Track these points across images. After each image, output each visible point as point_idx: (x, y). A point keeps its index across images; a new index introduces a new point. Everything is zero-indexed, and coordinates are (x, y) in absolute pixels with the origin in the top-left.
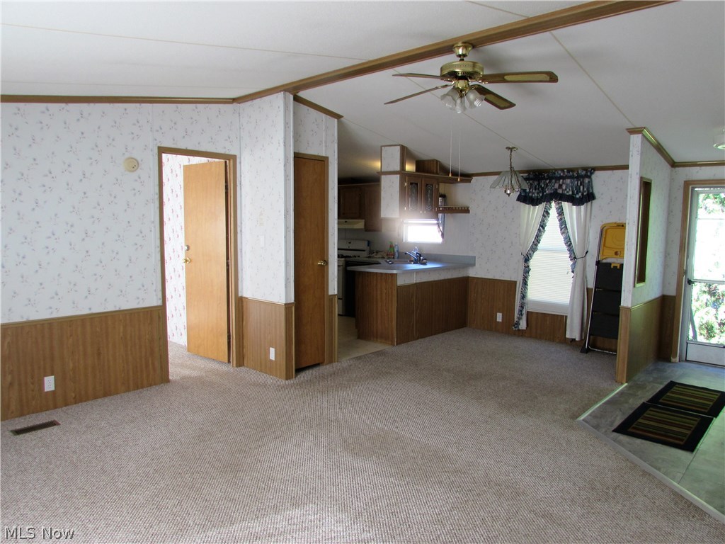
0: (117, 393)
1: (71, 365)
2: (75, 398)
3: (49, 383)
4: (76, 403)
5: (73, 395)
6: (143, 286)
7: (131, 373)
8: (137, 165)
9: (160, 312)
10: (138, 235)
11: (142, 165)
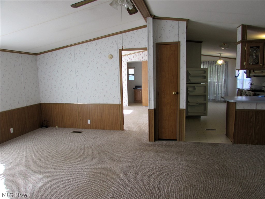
0: (106, 129)
1: (94, 118)
2: (95, 127)
3: (89, 122)
4: (95, 129)
5: (95, 126)
6: (115, 97)
7: (111, 124)
8: (112, 57)
9: (120, 106)
10: (113, 80)
11: (114, 57)
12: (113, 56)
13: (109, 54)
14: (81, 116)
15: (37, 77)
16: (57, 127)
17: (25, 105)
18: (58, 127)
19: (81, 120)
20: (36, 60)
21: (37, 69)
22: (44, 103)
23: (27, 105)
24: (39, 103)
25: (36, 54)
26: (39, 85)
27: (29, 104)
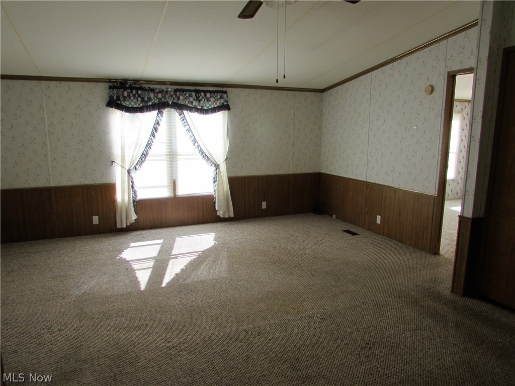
1: (387, 214)
2: (387, 234)
3: (379, 220)
4: (387, 237)
5: (386, 231)
6: (428, 178)
7: (413, 234)
8: (432, 89)
9: (435, 199)
10: (429, 141)
11: (436, 89)
12: (435, 87)
13: (428, 84)
14: (368, 207)
15: (320, 128)
16: (334, 216)
17: (291, 172)
18: (336, 217)
19: (367, 212)
20: (322, 100)
21: (322, 115)
22: (324, 172)
23: (295, 172)
24: (317, 171)
25: (323, 91)
26: (321, 143)
27: (298, 171)
